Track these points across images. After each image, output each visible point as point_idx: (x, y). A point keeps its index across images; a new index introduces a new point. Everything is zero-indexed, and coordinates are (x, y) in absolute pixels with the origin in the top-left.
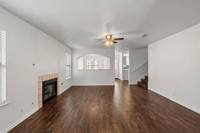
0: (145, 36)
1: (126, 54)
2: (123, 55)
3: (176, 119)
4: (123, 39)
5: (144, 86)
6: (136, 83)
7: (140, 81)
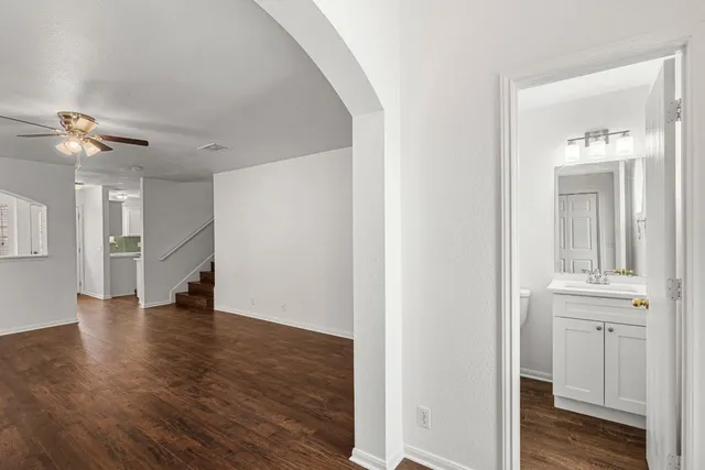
0: (217, 148)
1: (120, 192)
2: (105, 195)
3: (293, 357)
4: (145, 143)
5: (202, 302)
6: (171, 300)
7: (186, 289)
